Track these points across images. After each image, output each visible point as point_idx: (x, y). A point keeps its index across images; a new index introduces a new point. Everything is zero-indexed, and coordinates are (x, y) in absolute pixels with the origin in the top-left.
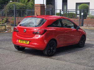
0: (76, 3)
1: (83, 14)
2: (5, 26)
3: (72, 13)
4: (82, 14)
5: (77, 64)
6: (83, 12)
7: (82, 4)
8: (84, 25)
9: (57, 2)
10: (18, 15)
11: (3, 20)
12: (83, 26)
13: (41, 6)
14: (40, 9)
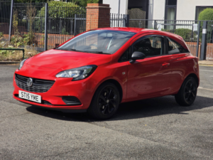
0: (197, 7)
1: (207, 32)
2: (23, 50)
3: (184, 30)
4: (204, 31)
5: (129, 133)
6: (206, 28)
7: (207, 9)
8: (207, 58)
9: (153, 4)
10: (64, 29)
11: (24, 37)
12: (204, 59)
13: (99, 8)
14: (97, 14)
